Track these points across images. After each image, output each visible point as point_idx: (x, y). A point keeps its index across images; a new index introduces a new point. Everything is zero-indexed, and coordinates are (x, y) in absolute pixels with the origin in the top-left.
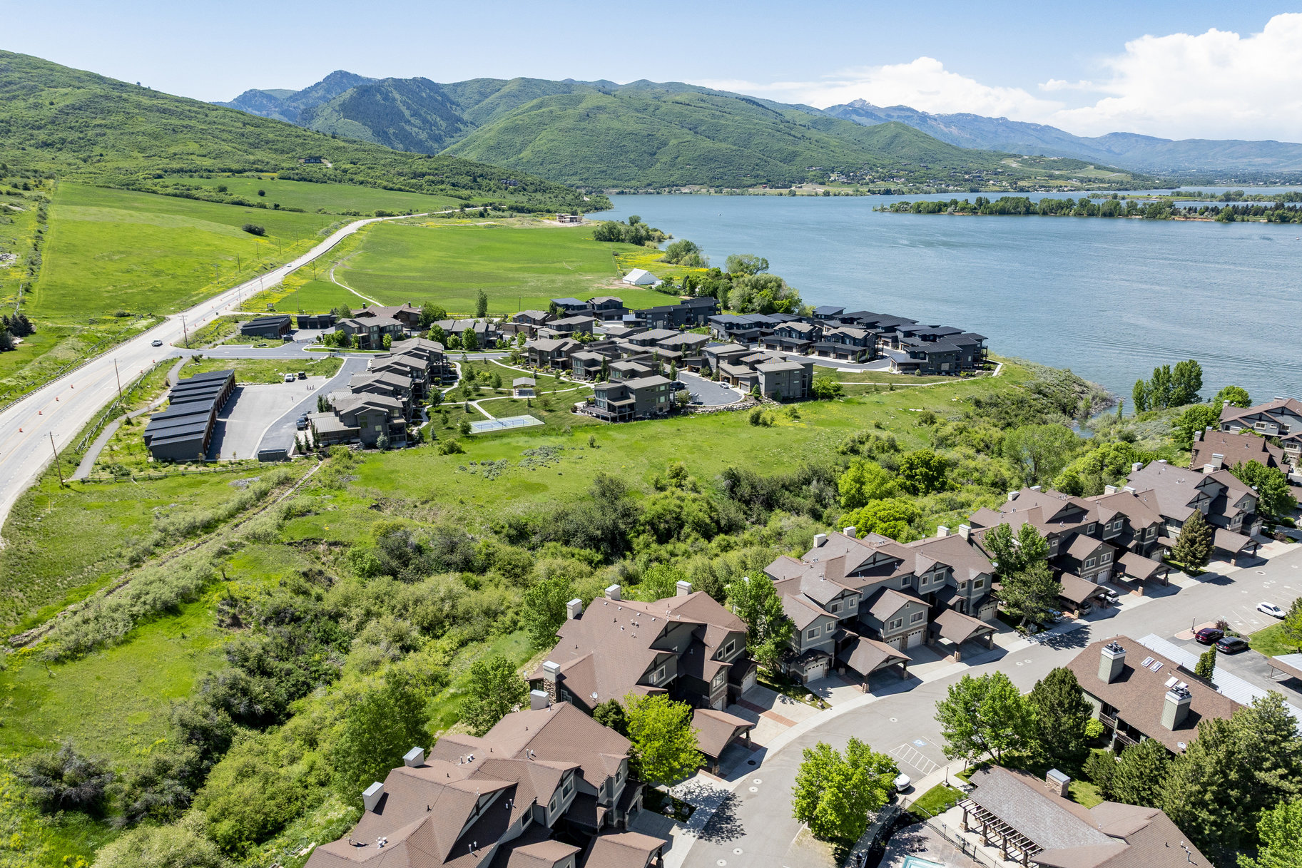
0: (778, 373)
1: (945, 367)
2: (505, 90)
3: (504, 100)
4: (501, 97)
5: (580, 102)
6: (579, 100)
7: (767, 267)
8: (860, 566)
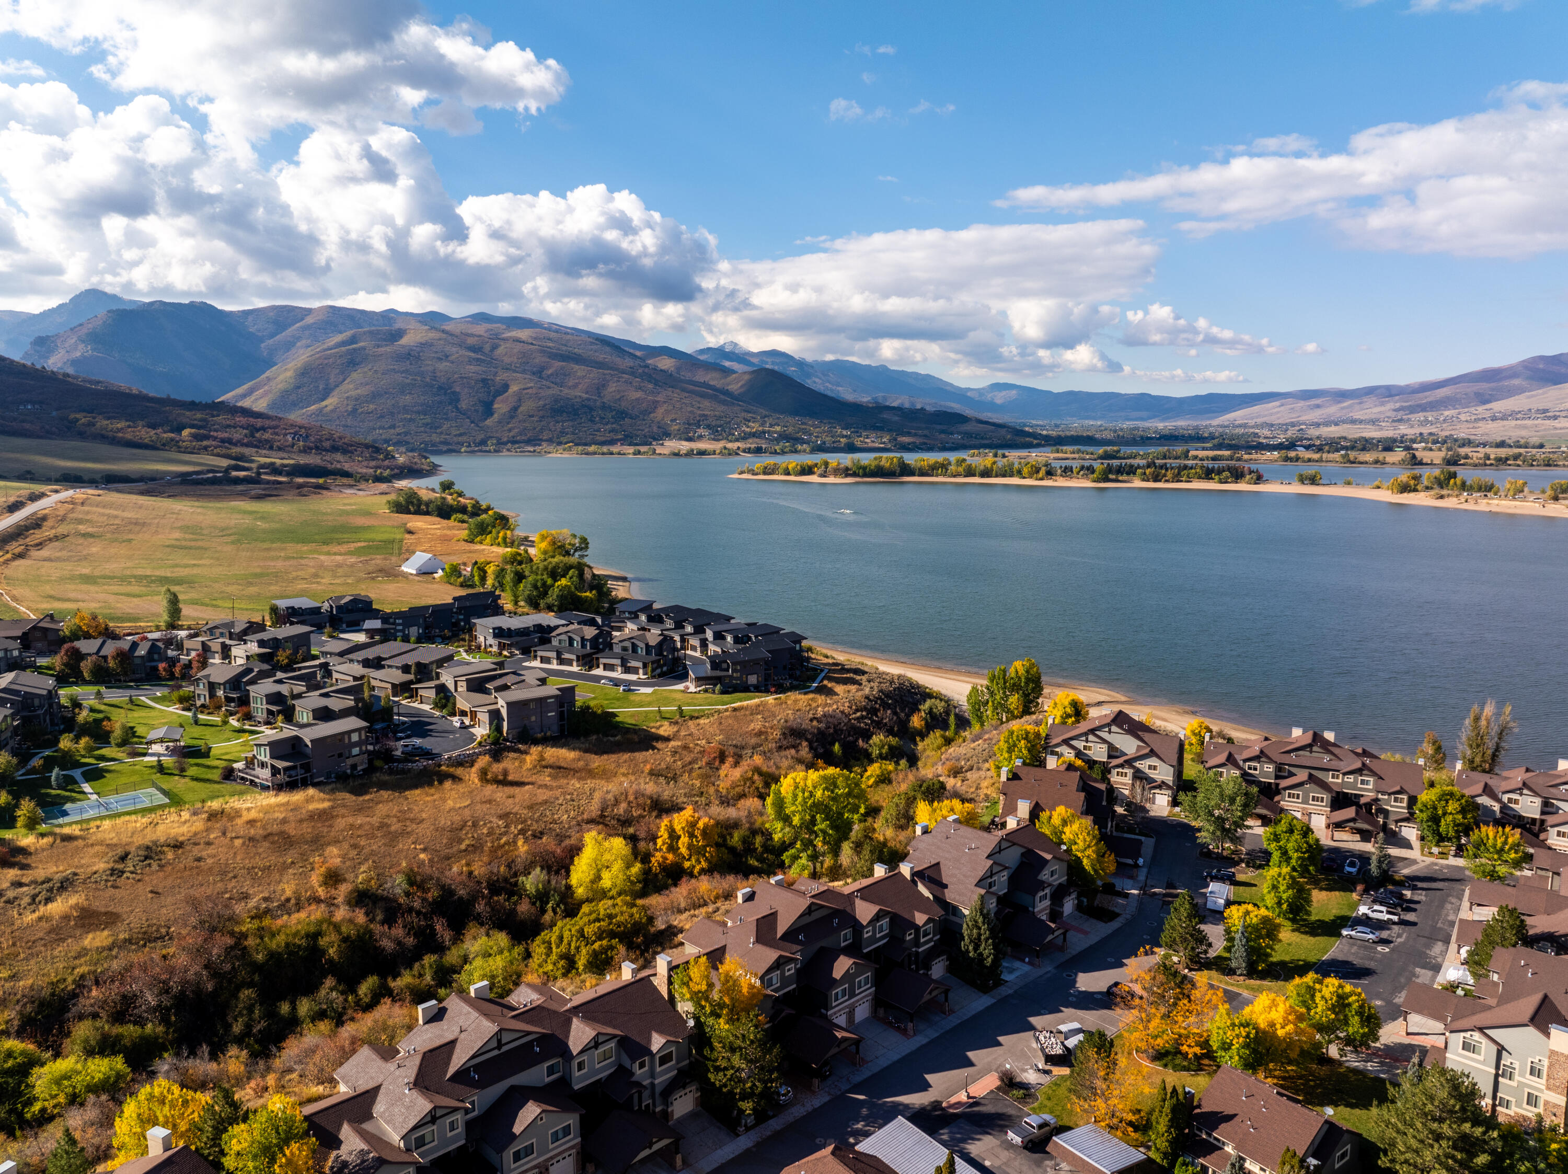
0: (525, 703)
1: (753, 679)
2: (309, 320)
3: (307, 332)
4: (305, 328)
5: (401, 337)
6: (400, 334)
7: (587, 548)
8: (473, 1057)
